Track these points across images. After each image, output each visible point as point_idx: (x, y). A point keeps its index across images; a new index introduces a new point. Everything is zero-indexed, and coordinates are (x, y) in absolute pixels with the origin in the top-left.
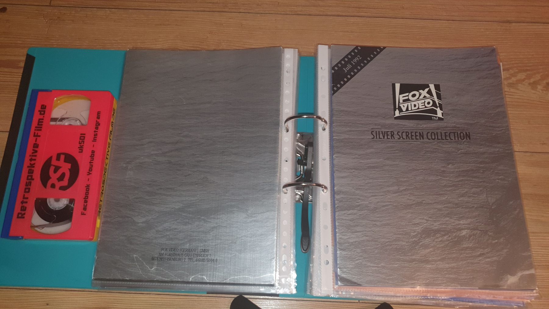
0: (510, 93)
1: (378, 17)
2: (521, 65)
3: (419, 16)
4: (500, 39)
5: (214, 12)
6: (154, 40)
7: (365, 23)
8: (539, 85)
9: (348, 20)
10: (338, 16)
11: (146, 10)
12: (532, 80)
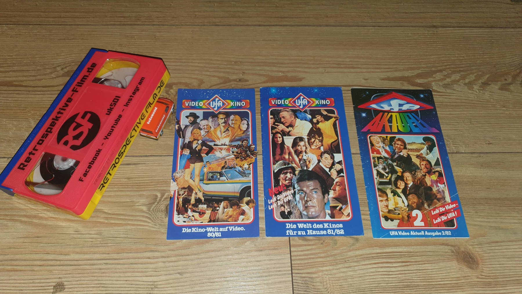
0: (447, 94)
1: (302, 26)
2: (453, 66)
3: (343, 23)
4: (428, 43)
5: (126, 25)
6: (56, 55)
7: (289, 32)
8: (475, 85)
9: (270, 30)
10: (260, 25)
11: (49, 26)
12: (467, 81)
